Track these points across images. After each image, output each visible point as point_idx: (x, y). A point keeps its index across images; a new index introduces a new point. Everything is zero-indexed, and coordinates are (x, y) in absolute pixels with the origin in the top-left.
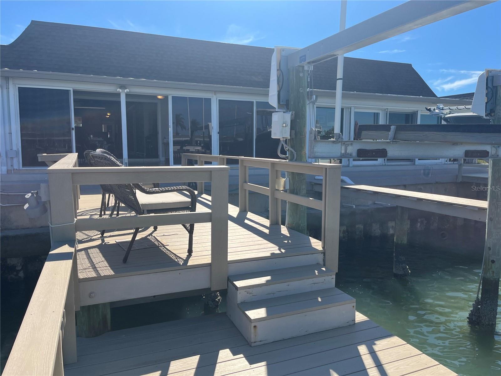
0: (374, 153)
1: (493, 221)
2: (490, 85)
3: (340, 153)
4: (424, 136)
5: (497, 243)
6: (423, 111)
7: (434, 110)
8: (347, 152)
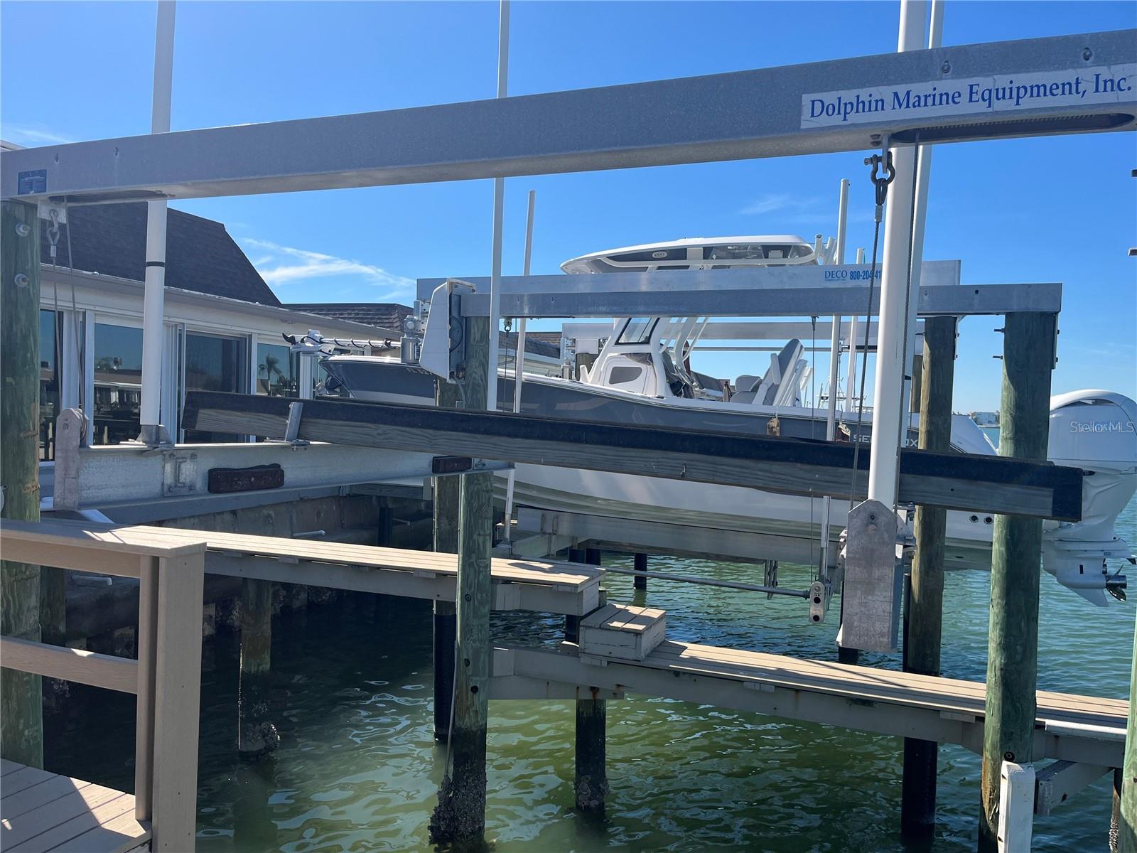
0: (253, 479)
1: (472, 602)
2: (455, 314)
3: (160, 485)
4: (379, 434)
5: (481, 648)
6: (262, 336)
7: (302, 341)
8: (181, 481)
